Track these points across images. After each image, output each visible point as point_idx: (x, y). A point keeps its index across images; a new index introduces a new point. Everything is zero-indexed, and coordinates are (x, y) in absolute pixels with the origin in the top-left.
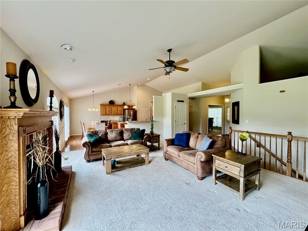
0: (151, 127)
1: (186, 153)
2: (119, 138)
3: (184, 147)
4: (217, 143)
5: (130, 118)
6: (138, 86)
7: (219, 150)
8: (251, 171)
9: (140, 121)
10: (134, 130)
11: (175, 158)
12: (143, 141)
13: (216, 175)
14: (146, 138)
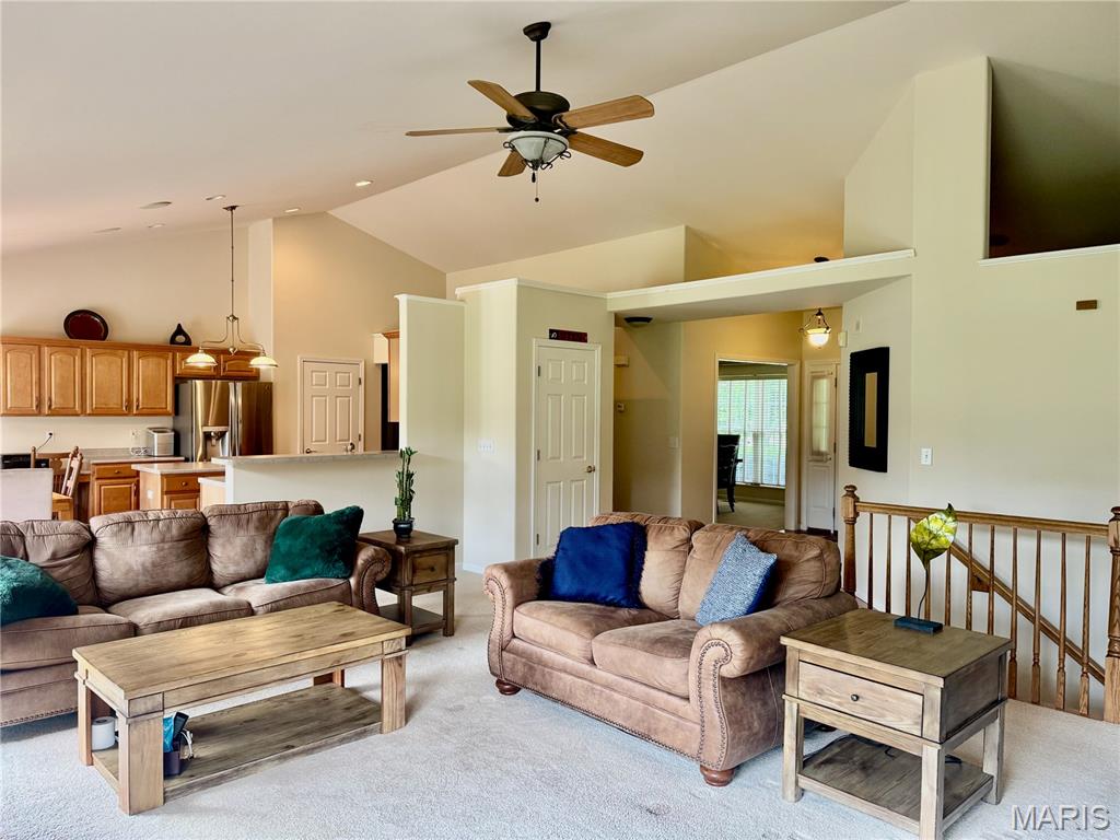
0: (397, 493)
1: (634, 637)
2: (178, 569)
3: (609, 604)
4: (794, 576)
5: (221, 435)
6: (279, 220)
7: (809, 612)
8: (969, 710)
9: (298, 453)
10: (286, 515)
11: (563, 675)
12: (353, 581)
13: (799, 750)
14: (369, 563)
